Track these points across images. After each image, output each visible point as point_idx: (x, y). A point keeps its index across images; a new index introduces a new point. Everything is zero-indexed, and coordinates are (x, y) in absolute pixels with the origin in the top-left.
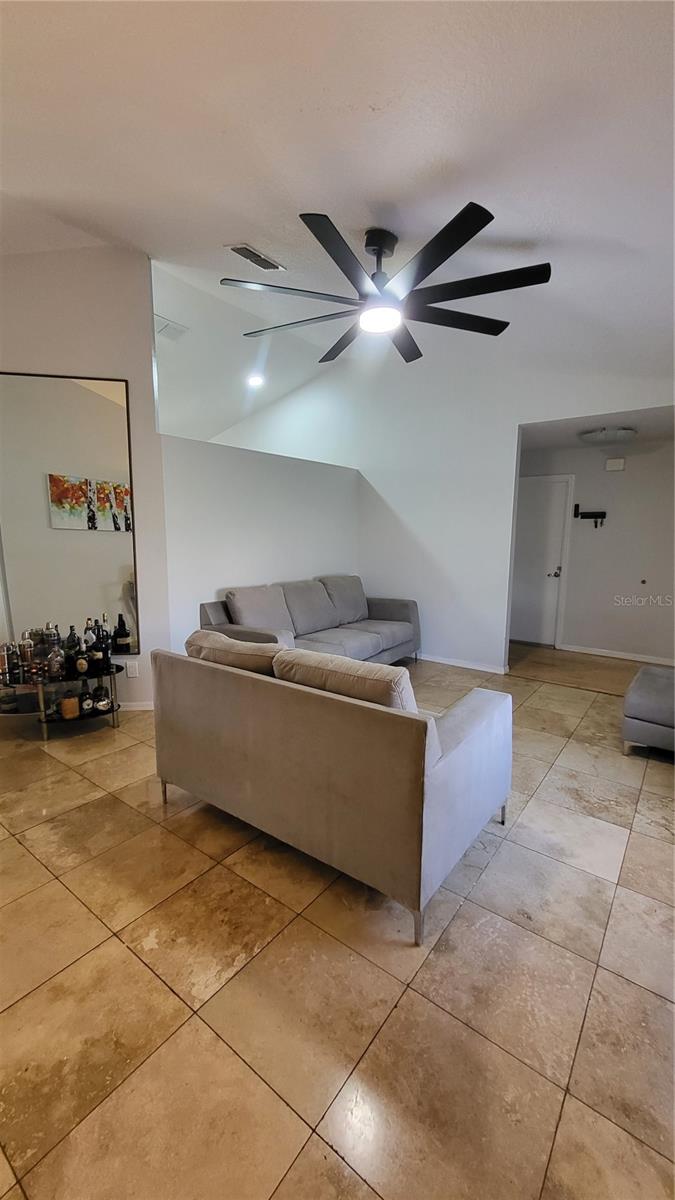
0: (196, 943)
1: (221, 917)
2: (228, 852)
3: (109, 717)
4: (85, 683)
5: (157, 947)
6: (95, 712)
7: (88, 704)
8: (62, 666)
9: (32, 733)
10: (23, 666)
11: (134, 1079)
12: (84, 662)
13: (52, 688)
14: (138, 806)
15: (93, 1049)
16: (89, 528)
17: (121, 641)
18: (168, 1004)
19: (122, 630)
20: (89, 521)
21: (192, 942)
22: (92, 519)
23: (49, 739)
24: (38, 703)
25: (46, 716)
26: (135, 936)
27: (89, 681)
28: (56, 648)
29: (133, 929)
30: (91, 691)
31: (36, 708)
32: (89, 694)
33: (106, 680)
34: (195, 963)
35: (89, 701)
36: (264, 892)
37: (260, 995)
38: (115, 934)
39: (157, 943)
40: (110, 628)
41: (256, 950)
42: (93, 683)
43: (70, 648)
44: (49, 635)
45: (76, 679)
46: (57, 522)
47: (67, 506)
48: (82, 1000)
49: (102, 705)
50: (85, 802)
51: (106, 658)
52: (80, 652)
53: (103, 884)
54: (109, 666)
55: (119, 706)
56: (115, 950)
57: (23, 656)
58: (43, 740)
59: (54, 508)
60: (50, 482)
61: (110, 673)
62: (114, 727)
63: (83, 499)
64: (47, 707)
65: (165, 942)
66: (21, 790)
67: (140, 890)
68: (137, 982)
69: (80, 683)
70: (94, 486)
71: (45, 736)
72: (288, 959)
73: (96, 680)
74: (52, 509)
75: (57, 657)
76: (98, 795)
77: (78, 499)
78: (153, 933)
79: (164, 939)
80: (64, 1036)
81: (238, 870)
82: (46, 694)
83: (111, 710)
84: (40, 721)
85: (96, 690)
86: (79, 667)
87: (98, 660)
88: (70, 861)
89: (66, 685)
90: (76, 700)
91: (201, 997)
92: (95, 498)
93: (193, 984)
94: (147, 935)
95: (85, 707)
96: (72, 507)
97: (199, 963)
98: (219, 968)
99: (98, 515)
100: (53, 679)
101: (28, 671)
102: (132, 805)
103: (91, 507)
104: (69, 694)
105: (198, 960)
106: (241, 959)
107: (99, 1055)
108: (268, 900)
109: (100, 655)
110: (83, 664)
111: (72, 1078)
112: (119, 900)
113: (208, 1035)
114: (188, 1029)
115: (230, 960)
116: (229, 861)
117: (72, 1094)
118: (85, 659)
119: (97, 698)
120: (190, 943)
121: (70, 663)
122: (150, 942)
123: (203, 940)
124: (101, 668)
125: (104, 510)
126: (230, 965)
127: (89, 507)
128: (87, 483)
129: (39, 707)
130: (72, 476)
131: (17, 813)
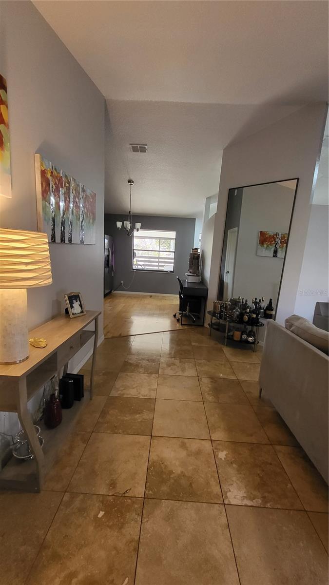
0: (241, 474)
1: (259, 472)
2: (280, 444)
3: (253, 345)
4: (245, 327)
5: (223, 459)
6: (247, 341)
7: (244, 337)
8: (238, 316)
9: (221, 340)
10: (225, 312)
11: (190, 504)
12: (247, 317)
13: (232, 324)
14: (247, 392)
15: (182, 477)
16: (274, 256)
17: (268, 312)
18: (216, 489)
19: (270, 307)
20: (274, 253)
21: (239, 471)
22: (275, 252)
23: (226, 345)
24: (225, 329)
25: (228, 336)
26: (218, 447)
27: (247, 326)
28: (237, 308)
29: (218, 444)
30: (248, 332)
31: (224, 332)
32: (246, 332)
33: (255, 328)
34: (235, 482)
35: (245, 336)
36: (290, 480)
37: (259, 530)
38: (211, 440)
39: (225, 458)
40: (264, 304)
41: (268, 505)
42: (249, 328)
43: (244, 309)
44: (239, 302)
45: (242, 324)
46: (259, 253)
47: (265, 246)
48: (189, 455)
49: (250, 339)
50: (227, 378)
51: (257, 318)
52: (246, 312)
53: (217, 416)
54: (258, 322)
55: (258, 342)
56: (207, 445)
57: (226, 308)
58: (224, 344)
59: (259, 246)
60: (260, 234)
61: (257, 326)
62: (254, 351)
63: (273, 242)
64: (228, 332)
65: (228, 460)
66: (208, 361)
67: (229, 430)
68: (209, 467)
69: (243, 326)
70: (280, 236)
71: (225, 344)
72: (284, 528)
73: (251, 327)
74: (258, 247)
75: (237, 312)
76: (233, 378)
77: (271, 242)
78: (225, 453)
79: (228, 459)
80: (177, 463)
81: (280, 456)
82: (229, 326)
83: (254, 343)
84: (225, 337)
85: (250, 331)
86: (244, 319)
87: (253, 318)
88: (210, 398)
89: (238, 325)
90: (240, 333)
91: (230, 500)
92: (279, 242)
93: (230, 491)
94: (222, 451)
95: (243, 338)
96: (267, 246)
97: (237, 483)
98: (245, 495)
99: (279, 250)
100: (233, 321)
101: (226, 315)
102: (244, 390)
103: (277, 246)
104: (238, 330)
105: (237, 481)
106: (258, 502)
107: (183, 481)
108: (289, 485)
109: (255, 316)
110: (246, 318)
111: (172, 481)
112: (219, 427)
113: (224, 520)
114: (218, 508)
115: (252, 496)
116: (278, 447)
117: (170, 486)
118: (247, 316)
119: (249, 336)
120: (238, 471)
121: (241, 315)
122: (222, 455)
123: (244, 475)
124: (255, 322)
125: (282, 248)
126: (252, 499)
127: (275, 246)
128: (277, 234)
129: (225, 331)
130: (270, 230)
131: (203, 369)
